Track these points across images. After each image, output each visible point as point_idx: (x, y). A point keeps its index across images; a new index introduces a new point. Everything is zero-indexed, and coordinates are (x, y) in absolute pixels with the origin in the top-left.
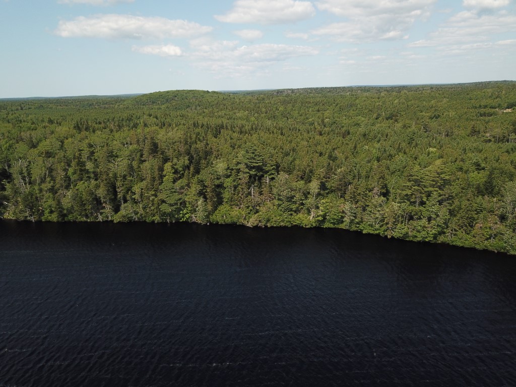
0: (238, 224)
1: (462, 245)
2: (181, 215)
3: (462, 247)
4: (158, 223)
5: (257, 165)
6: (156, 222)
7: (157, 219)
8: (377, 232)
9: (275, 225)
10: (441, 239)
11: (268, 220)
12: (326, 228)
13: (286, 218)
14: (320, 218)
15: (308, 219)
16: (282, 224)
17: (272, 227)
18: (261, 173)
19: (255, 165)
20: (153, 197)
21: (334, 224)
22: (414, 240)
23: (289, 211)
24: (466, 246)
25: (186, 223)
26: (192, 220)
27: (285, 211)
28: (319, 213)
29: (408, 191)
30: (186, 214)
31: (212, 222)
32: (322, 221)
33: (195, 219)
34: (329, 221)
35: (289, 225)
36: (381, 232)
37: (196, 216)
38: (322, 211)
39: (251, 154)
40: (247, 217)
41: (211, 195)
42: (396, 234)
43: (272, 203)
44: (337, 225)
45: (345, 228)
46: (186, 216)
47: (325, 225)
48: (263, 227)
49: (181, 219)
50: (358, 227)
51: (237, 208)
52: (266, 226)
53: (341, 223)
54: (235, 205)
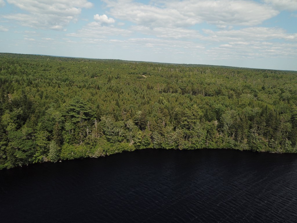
0: (85, 157)
1: (213, 148)
2: (34, 158)
3: (213, 149)
4: (11, 169)
6: (8, 168)
7: (9, 165)
8: (172, 147)
12: (142, 149)
13: (117, 147)
15: (130, 146)
16: (116, 151)
17: (110, 155)
20: (4, 147)
21: (145, 146)
22: (192, 149)
23: (117, 142)
24: (214, 148)
25: (38, 163)
26: (43, 160)
27: (115, 143)
28: (137, 140)
29: (186, 123)
30: (38, 156)
31: (63, 159)
32: (139, 146)
33: (46, 160)
34: (143, 145)
35: (120, 151)
36: (174, 147)
37: (46, 157)
38: (139, 139)
39: (81, 104)
40: (91, 151)
41: (58, 138)
42: (185, 147)
43: (103, 138)
44: (147, 146)
45: (153, 148)
46: (39, 158)
47: (141, 148)
48: (104, 156)
49: (33, 161)
50: (161, 146)
51: (77, 145)
52: (106, 155)
53: (149, 145)
54: (75, 143)
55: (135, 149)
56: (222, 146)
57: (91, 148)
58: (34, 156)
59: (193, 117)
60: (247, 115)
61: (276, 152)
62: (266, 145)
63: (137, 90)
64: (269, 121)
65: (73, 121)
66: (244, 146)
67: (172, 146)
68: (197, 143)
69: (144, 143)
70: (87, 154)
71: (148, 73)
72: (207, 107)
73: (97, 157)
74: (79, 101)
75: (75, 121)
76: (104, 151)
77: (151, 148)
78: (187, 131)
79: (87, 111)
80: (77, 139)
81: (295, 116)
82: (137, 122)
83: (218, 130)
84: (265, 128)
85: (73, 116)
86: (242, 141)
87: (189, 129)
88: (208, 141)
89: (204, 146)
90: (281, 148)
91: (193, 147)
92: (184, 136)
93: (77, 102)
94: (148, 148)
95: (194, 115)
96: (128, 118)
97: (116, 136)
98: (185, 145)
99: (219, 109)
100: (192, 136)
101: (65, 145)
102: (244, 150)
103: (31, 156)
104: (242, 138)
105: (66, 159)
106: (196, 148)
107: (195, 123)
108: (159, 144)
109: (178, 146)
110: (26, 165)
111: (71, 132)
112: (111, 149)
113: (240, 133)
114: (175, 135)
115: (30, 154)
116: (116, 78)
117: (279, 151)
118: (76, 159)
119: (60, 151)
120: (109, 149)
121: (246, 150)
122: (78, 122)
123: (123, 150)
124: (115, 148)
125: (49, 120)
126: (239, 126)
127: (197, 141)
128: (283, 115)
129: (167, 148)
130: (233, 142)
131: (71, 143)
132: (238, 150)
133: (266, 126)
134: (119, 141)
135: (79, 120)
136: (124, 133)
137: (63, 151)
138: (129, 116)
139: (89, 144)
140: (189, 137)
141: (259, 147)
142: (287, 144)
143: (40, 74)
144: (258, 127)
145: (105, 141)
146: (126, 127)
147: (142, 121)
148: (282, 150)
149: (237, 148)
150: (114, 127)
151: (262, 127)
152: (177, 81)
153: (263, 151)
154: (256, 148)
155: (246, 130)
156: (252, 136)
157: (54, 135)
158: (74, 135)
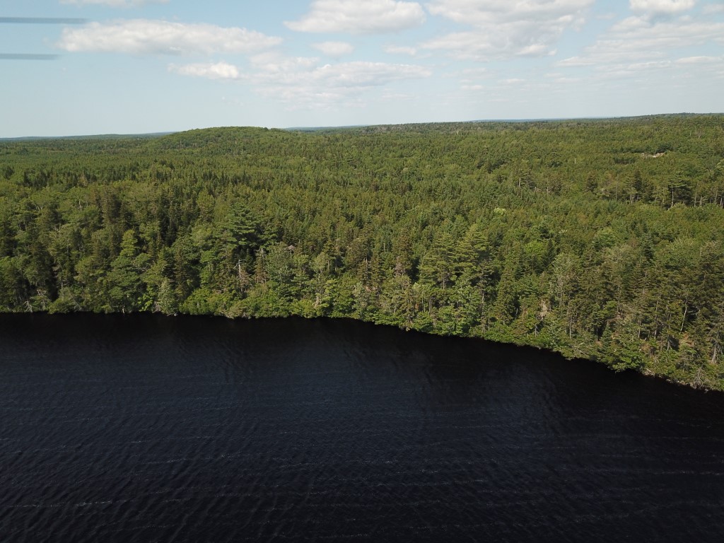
1: (498, 340)
2: (140, 303)
5: (247, 232)
6: (106, 312)
7: (107, 308)
9: (265, 316)
10: (474, 332)
11: (257, 309)
12: (334, 318)
13: (282, 305)
14: (325, 305)
18: (254, 244)
19: (245, 232)
23: (287, 296)
25: (148, 313)
26: (156, 309)
28: (323, 298)
30: (146, 301)
31: (181, 312)
33: (159, 309)
34: (337, 309)
35: (286, 315)
36: (399, 323)
40: (227, 305)
41: (180, 275)
44: (348, 314)
47: (333, 315)
48: (248, 318)
49: (139, 308)
52: (253, 317)
70: (218, 310)
73: (233, 317)
74: (240, 212)
93: (237, 214)
100: (443, 301)
105: (185, 313)
110: (129, 312)
123: (294, 313)
131: (208, 286)
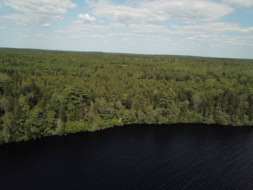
0: (85, 131)
2: (45, 132)
3: (186, 123)
4: (28, 141)
6: (25, 140)
8: (153, 123)
15: (119, 122)
17: (104, 129)
20: (22, 123)
21: (132, 122)
22: (169, 124)
25: (48, 136)
26: (52, 134)
27: (107, 119)
28: (125, 117)
29: (164, 103)
30: (48, 131)
31: (67, 133)
32: (126, 121)
33: (54, 133)
34: (130, 121)
35: (112, 126)
36: (154, 122)
37: (54, 131)
38: (126, 116)
39: (79, 89)
40: (89, 126)
41: (63, 116)
42: (164, 122)
43: (97, 116)
44: (133, 122)
45: (137, 123)
46: (49, 132)
47: (128, 123)
48: (100, 130)
49: (44, 135)
50: (144, 122)
51: (78, 122)
52: (101, 129)
53: (134, 121)
54: (76, 120)
55: (123, 124)
56: (193, 121)
57: (89, 124)
58: (45, 130)
59: (170, 98)
60: (212, 96)
61: (236, 125)
62: (228, 120)
63: (120, 77)
64: (230, 100)
65: (74, 103)
66: (210, 120)
67: (153, 121)
68: (172, 119)
69: (130, 119)
70: (86, 129)
71: (127, 63)
72: (180, 90)
73: (94, 131)
74: (78, 87)
75: (75, 103)
76: (99, 126)
77: (136, 124)
78: (165, 110)
79: (85, 95)
80: (77, 117)
81: (251, 96)
82: (123, 102)
83: (190, 108)
84: (227, 106)
85: (73, 99)
86: (209, 116)
87: (166, 107)
88: (181, 117)
89: (178, 121)
90: (240, 122)
91: (169, 122)
92: (162, 113)
93: (77, 87)
94: (133, 124)
95: (170, 96)
96: (117, 100)
97: (108, 114)
98: (163, 120)
99: (189, 92)
100: (169, 113)
101: (68, 122)
102: (211, 124)
103: (42, 131)
104: (209, 115)
105: (69, 133)
106: (173, 123)
107: (171, 103)
108: (143, 120)
109: (158, 121)
110: (39, 138)
111: (73, 111)
112: (105, 124)
113: (207, 110)
114: (155, 113)
115: (42, 129)
116: (100, 68)
117: (239, 124)
118: (77, 133)
119: (64, 126)
120: (103, 125)
121: (213, 124)
122: (78, 103)
123: (114, 125)
124: (108, 124)
125: (55, 102)
126: (206, 105)
127: (173, 117)
128: (241, 95)
129: (149, 123)
130: (201, 117)
131: (73, 120)
132: (206, 124)
133: (228, 104)
134: (110, 118)
135: (79, 101)
136: (114, 112)
137: (67, 126)
138: (117, 98)
139: (87, 120)
140: (166, 115)
141: (223, 121)
142: (245, 118)
143: (37, 65)
144: (222, 105)
145: (100, 118)
146: (115, 107)
147: (128, 102)
148: (241, 124)
149: (205, 122)
150: (107, 107)
151: (225, 105)
152: (152, 69)
153: (226, 124)
154: (221, 122)
155: (212, 108)
156: (217, 112)
157: (59, 114)
158: (75, 114)
